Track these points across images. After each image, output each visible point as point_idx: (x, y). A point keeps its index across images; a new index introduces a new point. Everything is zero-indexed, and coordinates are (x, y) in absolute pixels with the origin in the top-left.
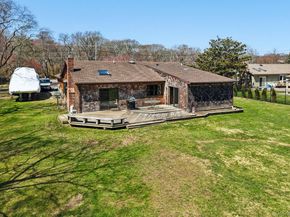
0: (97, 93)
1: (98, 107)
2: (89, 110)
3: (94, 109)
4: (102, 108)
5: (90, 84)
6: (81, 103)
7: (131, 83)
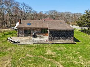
0: (24, 31)
1: (24, 35)
2: (21, 36)
3: (22, 36)
4: (25, 36)
5: (21, 28)
6: (18, 34)
7: (35, 28)
